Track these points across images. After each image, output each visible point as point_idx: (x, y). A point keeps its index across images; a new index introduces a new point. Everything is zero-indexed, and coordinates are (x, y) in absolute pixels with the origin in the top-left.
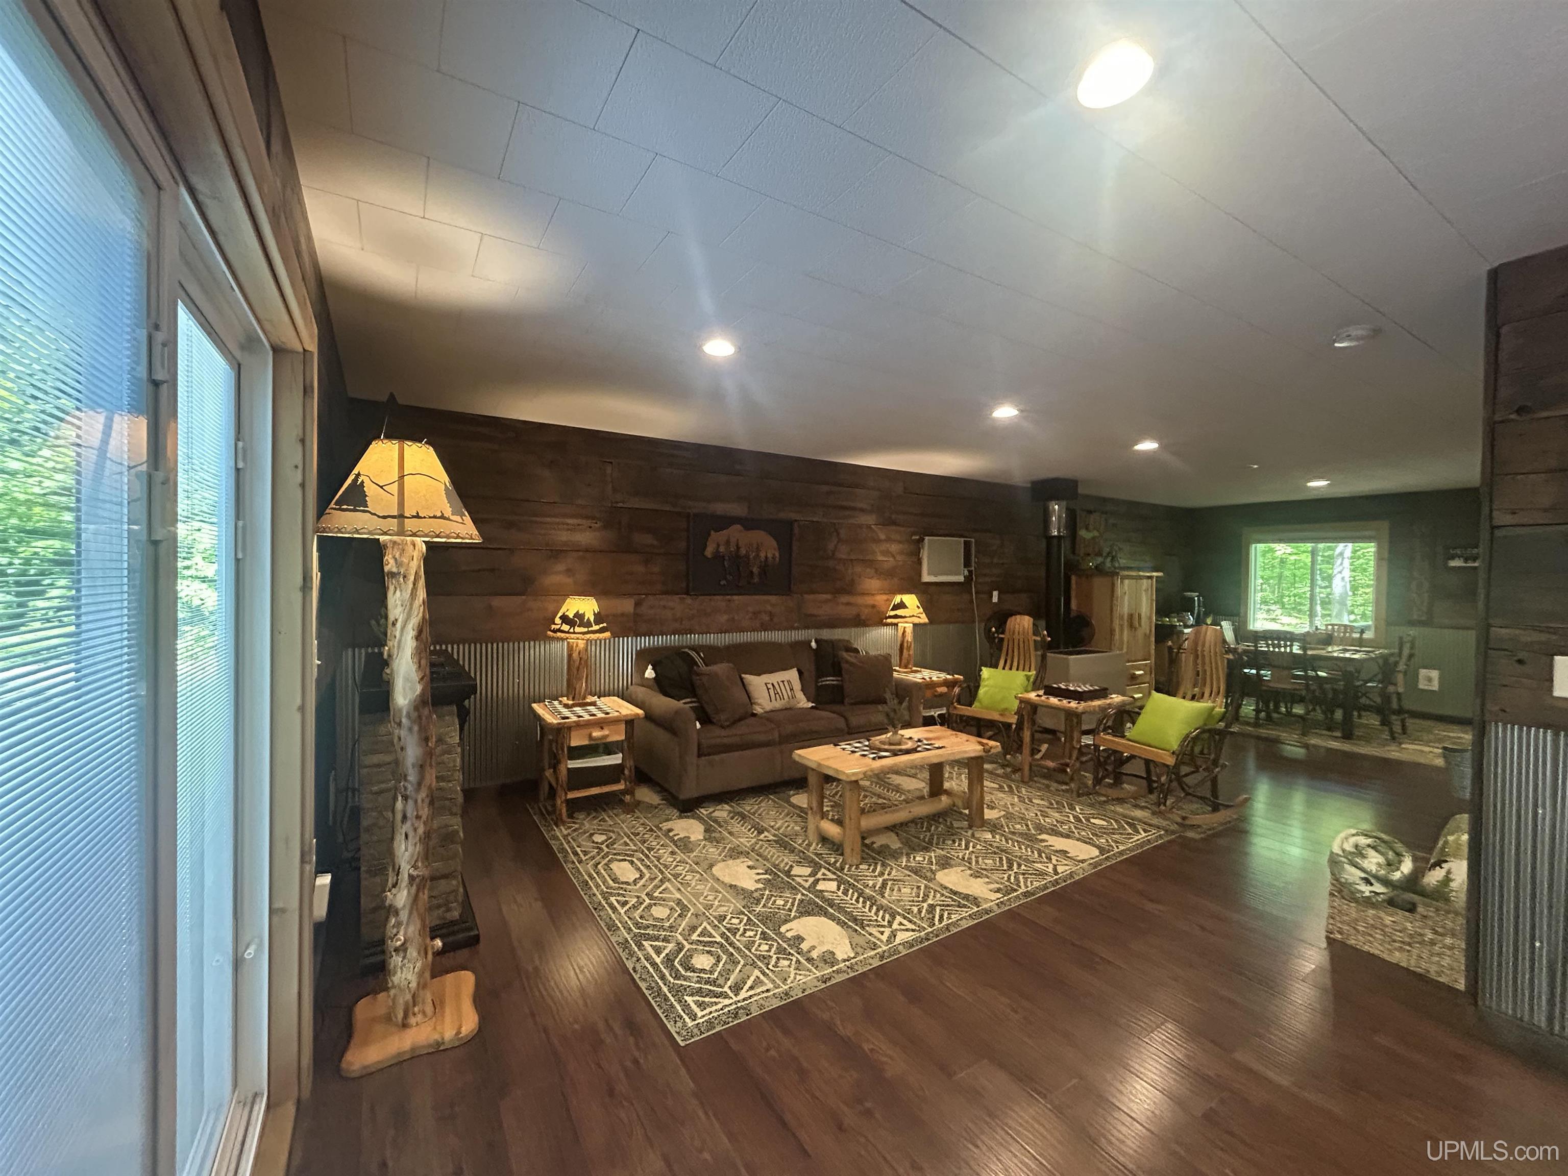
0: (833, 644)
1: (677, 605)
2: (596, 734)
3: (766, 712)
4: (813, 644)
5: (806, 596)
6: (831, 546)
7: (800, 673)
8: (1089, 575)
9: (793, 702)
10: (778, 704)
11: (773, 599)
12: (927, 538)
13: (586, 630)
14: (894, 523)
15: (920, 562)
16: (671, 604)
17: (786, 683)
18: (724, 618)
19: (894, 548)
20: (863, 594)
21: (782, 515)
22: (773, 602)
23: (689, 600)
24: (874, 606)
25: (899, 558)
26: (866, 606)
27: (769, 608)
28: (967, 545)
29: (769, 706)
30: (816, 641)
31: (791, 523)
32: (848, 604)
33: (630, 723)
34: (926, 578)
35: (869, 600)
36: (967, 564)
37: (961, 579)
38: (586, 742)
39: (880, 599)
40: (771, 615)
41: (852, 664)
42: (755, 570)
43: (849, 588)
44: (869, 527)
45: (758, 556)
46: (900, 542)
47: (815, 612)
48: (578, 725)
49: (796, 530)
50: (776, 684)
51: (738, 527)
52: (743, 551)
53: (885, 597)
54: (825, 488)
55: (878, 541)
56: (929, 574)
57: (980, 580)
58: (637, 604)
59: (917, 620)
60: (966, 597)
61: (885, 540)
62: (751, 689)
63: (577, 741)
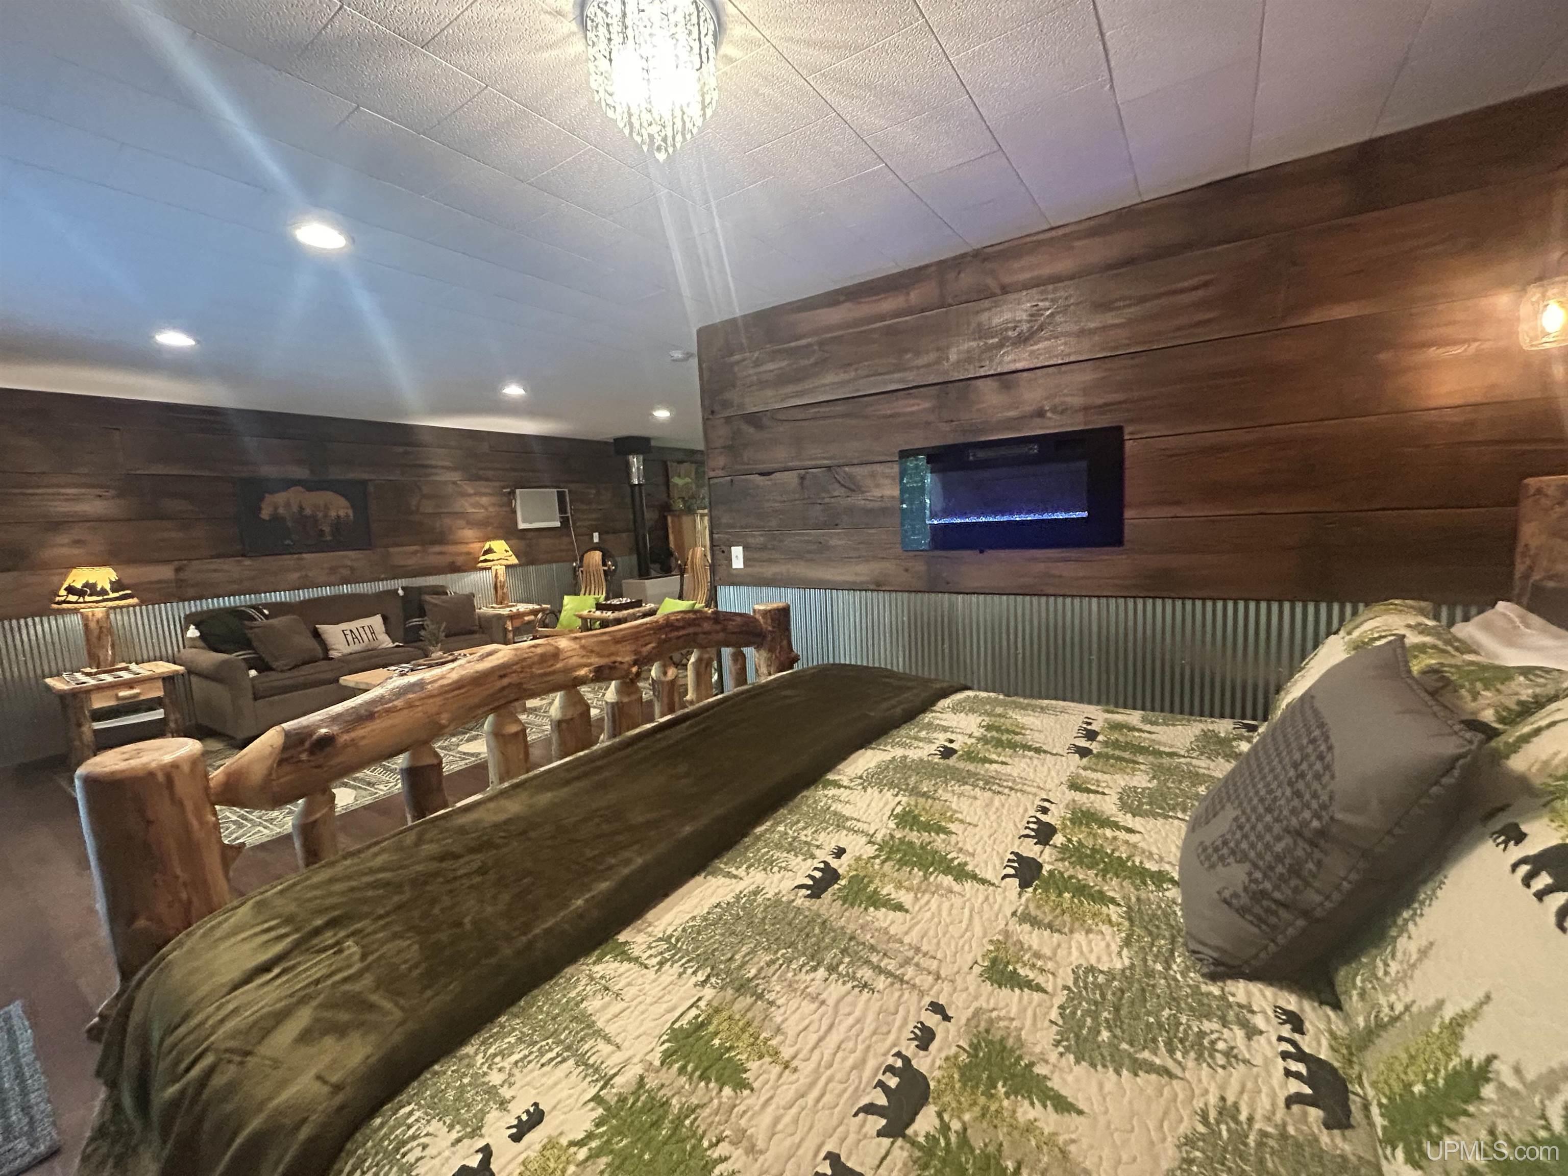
0: (420, 590)
1: (231, 568)
2: (123, 693)
3: (344, 655)
4: (401, 592)
5: (391, 550)
6: (414, 502)
7: (385, 619)
8: (678, 515)
9: (375, 644)
10: (357, 647)
11: (351, 554)
12: (518, 491)
13: (100, 598)
14: (479, 478)
15: (514, 512)
16: (225, 567)
17: (366, 628)
18: (296, 575)
19: (484, 500)
20: (456, 543)
21: (351, 476)
22: (351, 557)
23: (247, 562)
24: (469, 554)
25: (491, 509)
26: (461, 554)
27: (349, 563)
28: (561, 496)
29: (347, 650)
30: (403, 588)
31: (364, 483)
32: (441, 553)
33: (168, 680)
34: (522, 526)
35: (463, 548)
36: (562, 509)
37: (558, 524)
38: (113, 703)
39: (475, 547)
40: (352, 569)
41: (436, 605)
42: (327, 529)
43: (441, 538)
44: (454, 483)
45: (326, 516)
46: (490, 494)
47: (402, 563)
48: (99, 688)
49: (371, 488)
50: (355, 631)
51: (300, 489)
52: (308, 512)
53: (479, 545)
54: (401, 449)
55: (464, 495)
56: (524, 521)
57: (578, 524)
58: (178, 570)
59: (509, 563)
60: (565, 540)
61: (475, 494)
62: (324, 636)
63: (99, 703)
